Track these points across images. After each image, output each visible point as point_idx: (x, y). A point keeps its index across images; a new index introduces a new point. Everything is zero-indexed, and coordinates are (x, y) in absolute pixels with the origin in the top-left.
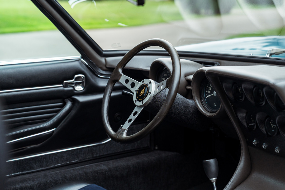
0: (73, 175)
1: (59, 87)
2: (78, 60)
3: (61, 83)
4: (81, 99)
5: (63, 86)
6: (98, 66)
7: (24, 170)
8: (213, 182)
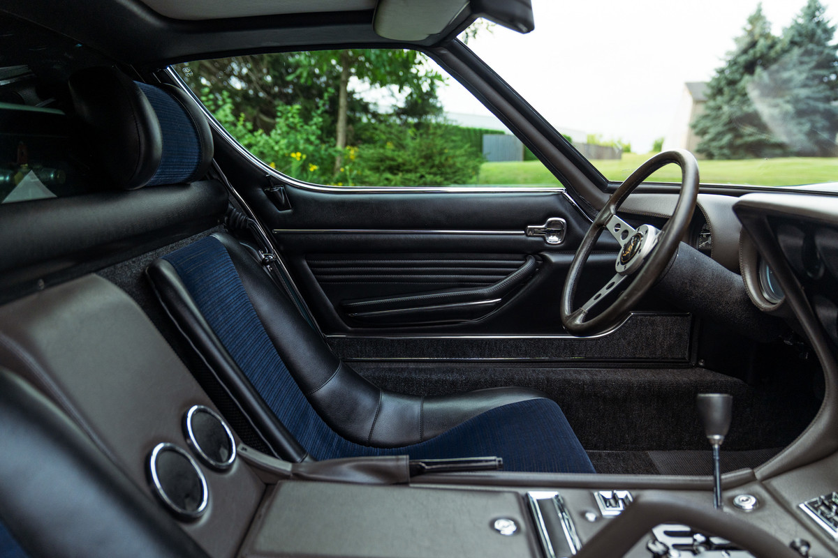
0: (526, 378)
1: (517, 234)
2: (559, 194)
3: (524, 228)
4: (554, 258)
5: (526, 234)
6: (594, 207)
7: (454, 355)
8: (714, 444)
